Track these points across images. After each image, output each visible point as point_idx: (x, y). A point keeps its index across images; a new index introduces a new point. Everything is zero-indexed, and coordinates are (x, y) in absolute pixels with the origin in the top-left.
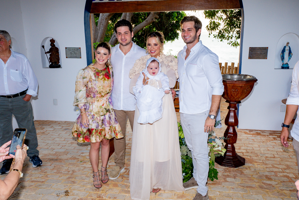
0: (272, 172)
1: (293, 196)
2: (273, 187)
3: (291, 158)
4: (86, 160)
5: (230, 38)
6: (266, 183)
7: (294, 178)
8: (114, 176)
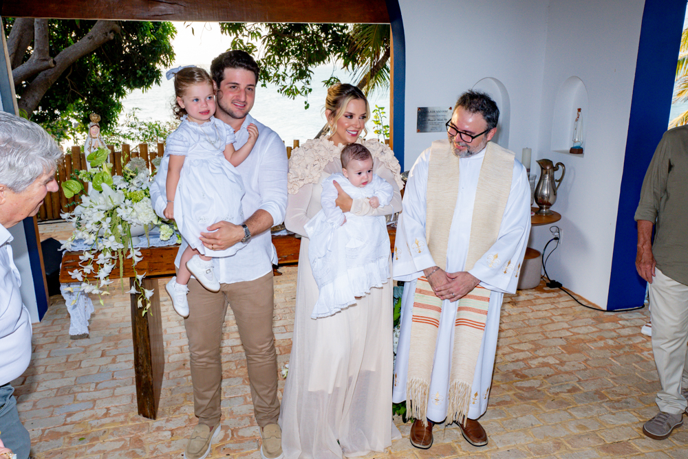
0: (518, 361)
1: (580, 402)
2: (539, 391)
3: (528, 326)
4: (94, 430)
5: (281, 78)
6: (524, 387)
7: (557, 364)
8: (199, 454)
